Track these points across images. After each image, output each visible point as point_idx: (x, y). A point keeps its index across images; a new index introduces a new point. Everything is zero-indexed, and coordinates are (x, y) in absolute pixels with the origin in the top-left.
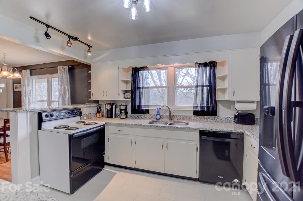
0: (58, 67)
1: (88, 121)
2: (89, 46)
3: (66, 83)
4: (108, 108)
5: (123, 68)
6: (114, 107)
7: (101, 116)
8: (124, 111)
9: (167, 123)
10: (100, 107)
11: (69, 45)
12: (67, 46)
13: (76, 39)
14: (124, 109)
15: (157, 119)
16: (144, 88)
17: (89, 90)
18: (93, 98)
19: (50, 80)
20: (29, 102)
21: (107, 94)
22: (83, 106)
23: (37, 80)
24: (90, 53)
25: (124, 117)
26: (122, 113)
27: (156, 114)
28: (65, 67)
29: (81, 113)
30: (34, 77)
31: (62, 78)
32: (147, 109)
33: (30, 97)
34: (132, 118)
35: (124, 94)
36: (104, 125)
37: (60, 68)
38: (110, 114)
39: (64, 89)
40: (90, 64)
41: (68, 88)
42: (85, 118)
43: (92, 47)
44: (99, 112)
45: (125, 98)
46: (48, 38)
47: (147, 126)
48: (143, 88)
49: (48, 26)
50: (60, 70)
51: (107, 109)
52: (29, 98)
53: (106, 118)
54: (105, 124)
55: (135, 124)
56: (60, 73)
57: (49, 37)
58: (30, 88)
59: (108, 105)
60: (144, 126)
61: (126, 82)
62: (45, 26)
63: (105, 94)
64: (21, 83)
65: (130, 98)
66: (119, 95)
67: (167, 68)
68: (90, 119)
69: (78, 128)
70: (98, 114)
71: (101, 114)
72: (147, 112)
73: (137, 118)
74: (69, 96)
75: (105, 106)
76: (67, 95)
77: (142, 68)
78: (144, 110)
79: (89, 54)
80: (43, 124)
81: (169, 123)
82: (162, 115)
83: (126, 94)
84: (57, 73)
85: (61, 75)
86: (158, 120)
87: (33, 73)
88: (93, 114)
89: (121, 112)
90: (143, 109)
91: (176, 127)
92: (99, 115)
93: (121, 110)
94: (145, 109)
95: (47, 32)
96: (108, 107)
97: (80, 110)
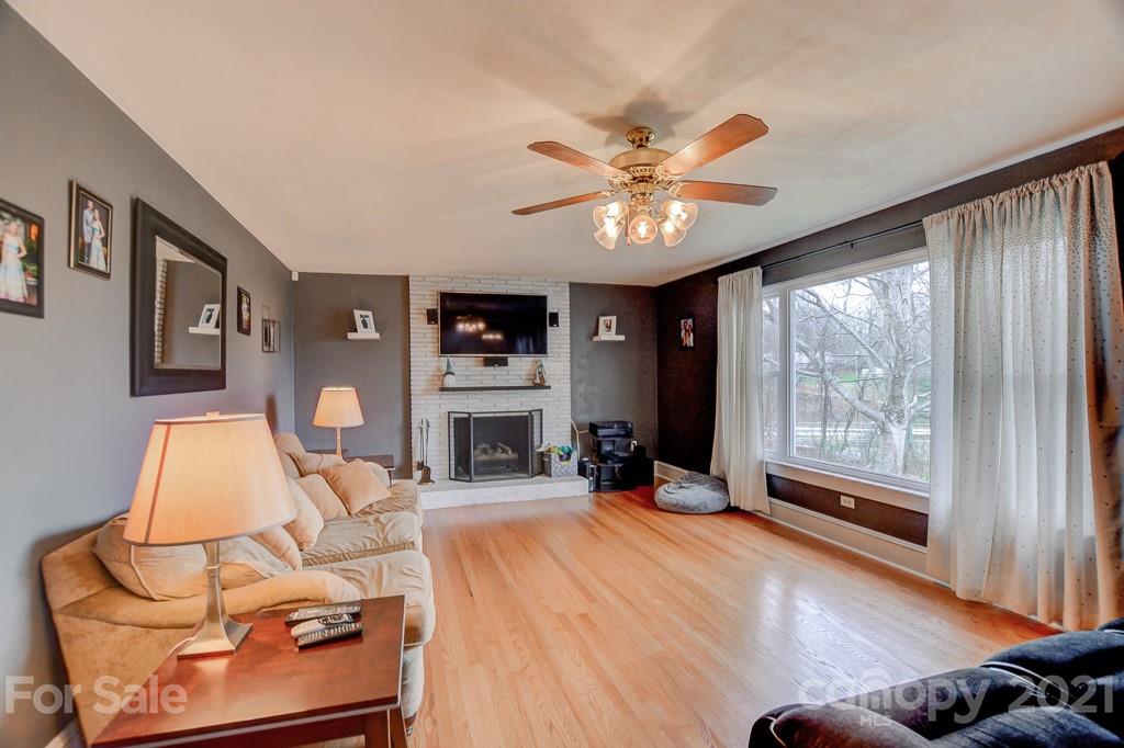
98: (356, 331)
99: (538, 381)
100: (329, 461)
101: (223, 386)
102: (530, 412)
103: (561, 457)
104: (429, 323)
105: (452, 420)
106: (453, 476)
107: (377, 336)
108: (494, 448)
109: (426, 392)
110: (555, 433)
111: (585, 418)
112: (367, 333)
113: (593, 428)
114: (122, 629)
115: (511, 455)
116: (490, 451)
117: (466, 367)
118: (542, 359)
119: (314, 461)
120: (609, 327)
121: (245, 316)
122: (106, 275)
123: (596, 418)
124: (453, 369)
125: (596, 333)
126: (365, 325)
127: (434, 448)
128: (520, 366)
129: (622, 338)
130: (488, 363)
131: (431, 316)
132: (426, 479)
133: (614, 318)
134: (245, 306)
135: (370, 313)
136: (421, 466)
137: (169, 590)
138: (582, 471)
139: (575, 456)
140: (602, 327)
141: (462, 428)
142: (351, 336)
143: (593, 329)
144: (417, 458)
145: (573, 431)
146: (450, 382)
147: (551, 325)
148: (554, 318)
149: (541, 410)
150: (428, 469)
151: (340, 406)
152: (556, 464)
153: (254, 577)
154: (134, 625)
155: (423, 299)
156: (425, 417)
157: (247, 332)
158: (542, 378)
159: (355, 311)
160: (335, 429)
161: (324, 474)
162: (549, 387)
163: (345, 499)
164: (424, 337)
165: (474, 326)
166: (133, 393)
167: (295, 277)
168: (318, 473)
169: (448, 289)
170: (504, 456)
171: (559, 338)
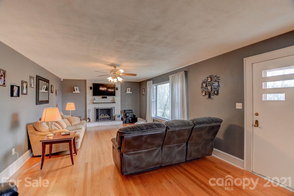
98: (75, 91)
99: (113, 101)
100: (68, 116)
101: (48, 103)
102: (111, 108)
103: (118, 117)
104: (90, 89)
105: (95, 109)
106: (95, 121)
107: (79, 92)
108: (105, 115)
109: (90, 103)
110: (117, 112)
111: (124, 109)
112: (77, 92)
113: (125, 111)
114: (38, 136)
115: (108, 117)
116: (104, 116)
117: (99, 99)
118: (114, 97)
119: (65, 116)
120: (129, 90)
121: (52, 90)
122: (33, 88)
123: (126, 109)
124: (95, 99)
125: (126, 92)
126: (77, 90)
127: (91, 115)
128: (110, 98)
129: (131, 93)
130: (103, 98)
132: (89, 121)
133: (130, 89)
134: (52, 88)
135: (78, 88)
136: (88, 118)
137: (44, 131)
138: (122, 120)
139: (121, 117)
140: (127, 90)
141: (97, 111)
142: (74, 92)
143: (126, 91)
144: (88, 117)
145: (121, 112)
146: (95, 101)
147: (116, 90)
148: (117, 89)
149: (114, 107)
150: (90, 119)
151: (71, 106)
152: (116, 118)
153: (56, 130)
154: (39, 135)
155: (89, 84)
156: (89, 108)
157: (53, 93)
158: (114, 101)
159: (75, 87)
160: (70, 111)
161: (67, 119)
162: (115, 103)
163: (71, 123)
164: (89, 92)
165: (104, 89)
166: (36, 104)
167: (62, 80)
168: (66, 118)
169: (94, 82)
170: (107, 117)
171: (118, 93)
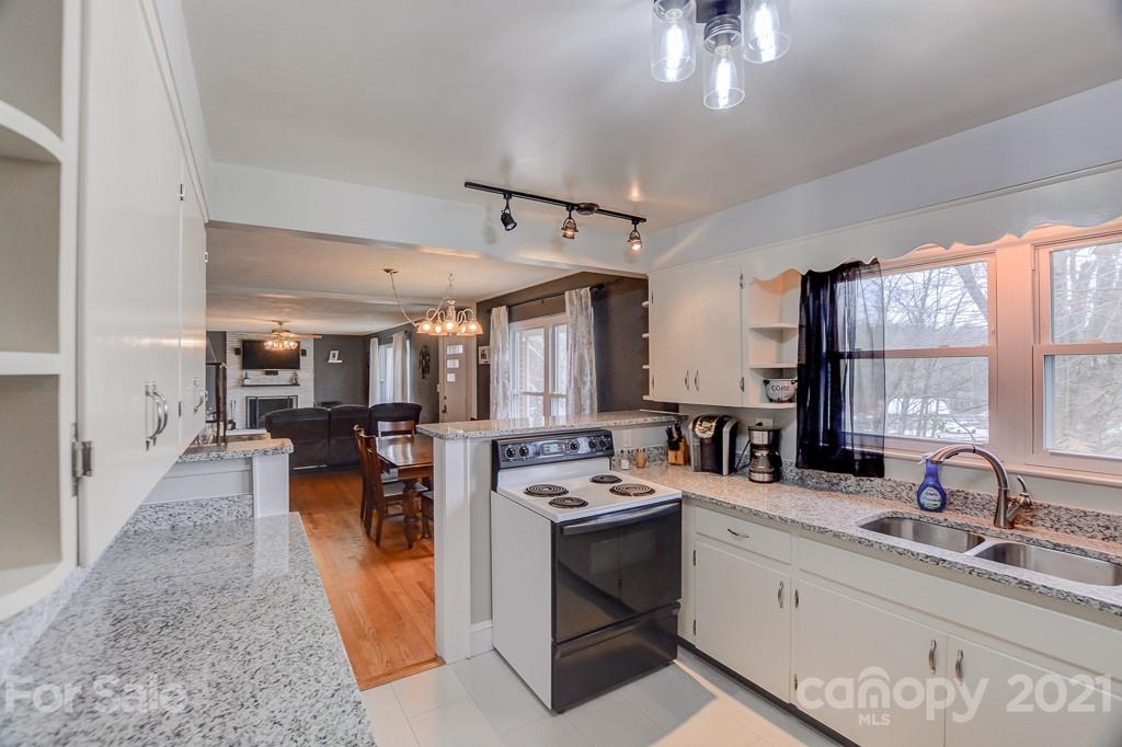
0: (567, 293)
1: (628, 479)
2: (636, 220)
3: (585, 341)
4: (705, 436)
5: (756, 281)
6: (726, 430)
7: (681, 460)
8: (765, 453)
9: (981, 540)
10: (678, 429)
11: (570, 233)
12: (565, 236)
13: (589, 208)
14: (766, 442)
15: (922, 507)
16: (859, 357)
17: (644, 367)
18: (655, 395)
19: (550, 332)
20: (505, 397)
21: (700, 381)
22: (618, 422)
23: (524, 332)
24: (641, 243)
25: (766, 477)
26: (756, 457)
27: (919, 482)
28: (583, 291)
29: (611, 447)
30: (516, 325)
31: (575, 327)
32: (869, 454)
33: (506, 382)
34: (802, 483)
35: (766, 382)
36: (679, 501)
37: (570, 295)
38: (713, 460)
39: (581, 358)
40: (645, 275)
41: (590, 356)
42: (625, 464)
43: (645, 220)
44: (673, 445)
45: (771, 400)
46: (509, 227)
47: (852, 539)
48: (851, 356)
49: (508, 194)
50: (571, 301)
51: (702, 440)
52: (504, 386)
53: (696, 470)
54: (680, 496)
55: (793, 521)
56: (571, 313)
57: (513, 225)
58: (507, 357)
59: (705, 424)
60: (837, 535)
61: (779, 335)
62: (502, 196)
63: (691, 382)
64: (488, 344)
65: (790, 401)
66: (743, 388)
67: (991, 253)
68: (643, 467)
69: (584, 504)
70: (671, 454)
71: (680, 453)
72: (873, 466)
73: (822, 490)
74: (592, 383)
75: (694, 428)
76: (588, 379)
77: (849, 270)
78: (857, 457)
79: (636, 247)
80: (500, 474)
81: (989, 543)
82: (952, 493)
83: (775, 382)
84: (564, 311)
85: (574, 316)
86: (926, 513)
87: (514, 317)
88: (656, 452)
89: (753, 456)
90: (852, 452)
91: (1021, 582)
92: (676, 457)
93: (755, 447)
94: (863, 454)
95: (507, 211)
96: (705, 431)
97: (609, 435)
99: (294, 382)
102: (290, 397)
104: (236, 354)
105: (248, 401)
106: (247, 427)
109: (235, 387)
111: (322, 400)
117: (255, 376)
118: (298, 372)
120: (334, 356)
124: (249, 376)
125: (328, 359)
127: (239, 413)
128: (285, 375)
129: (341, 361)
130: (267, 373)
131: (237, 351)
133: (337, 352)
136: (231, 422)
140: (331, 356)
141: (253, 404)
143: (326, 357)
144: (229, 418)
146: (247, 382)
147: (303, 356)
148: (304, 354)
149: (297, 396)
150: (235, 423)
155: (233, 343)
156: (234, 399)
158: (297, 381)
162: (299, 385)
164: (234, 361)
169: (245, 338)
171: (307, 362)
